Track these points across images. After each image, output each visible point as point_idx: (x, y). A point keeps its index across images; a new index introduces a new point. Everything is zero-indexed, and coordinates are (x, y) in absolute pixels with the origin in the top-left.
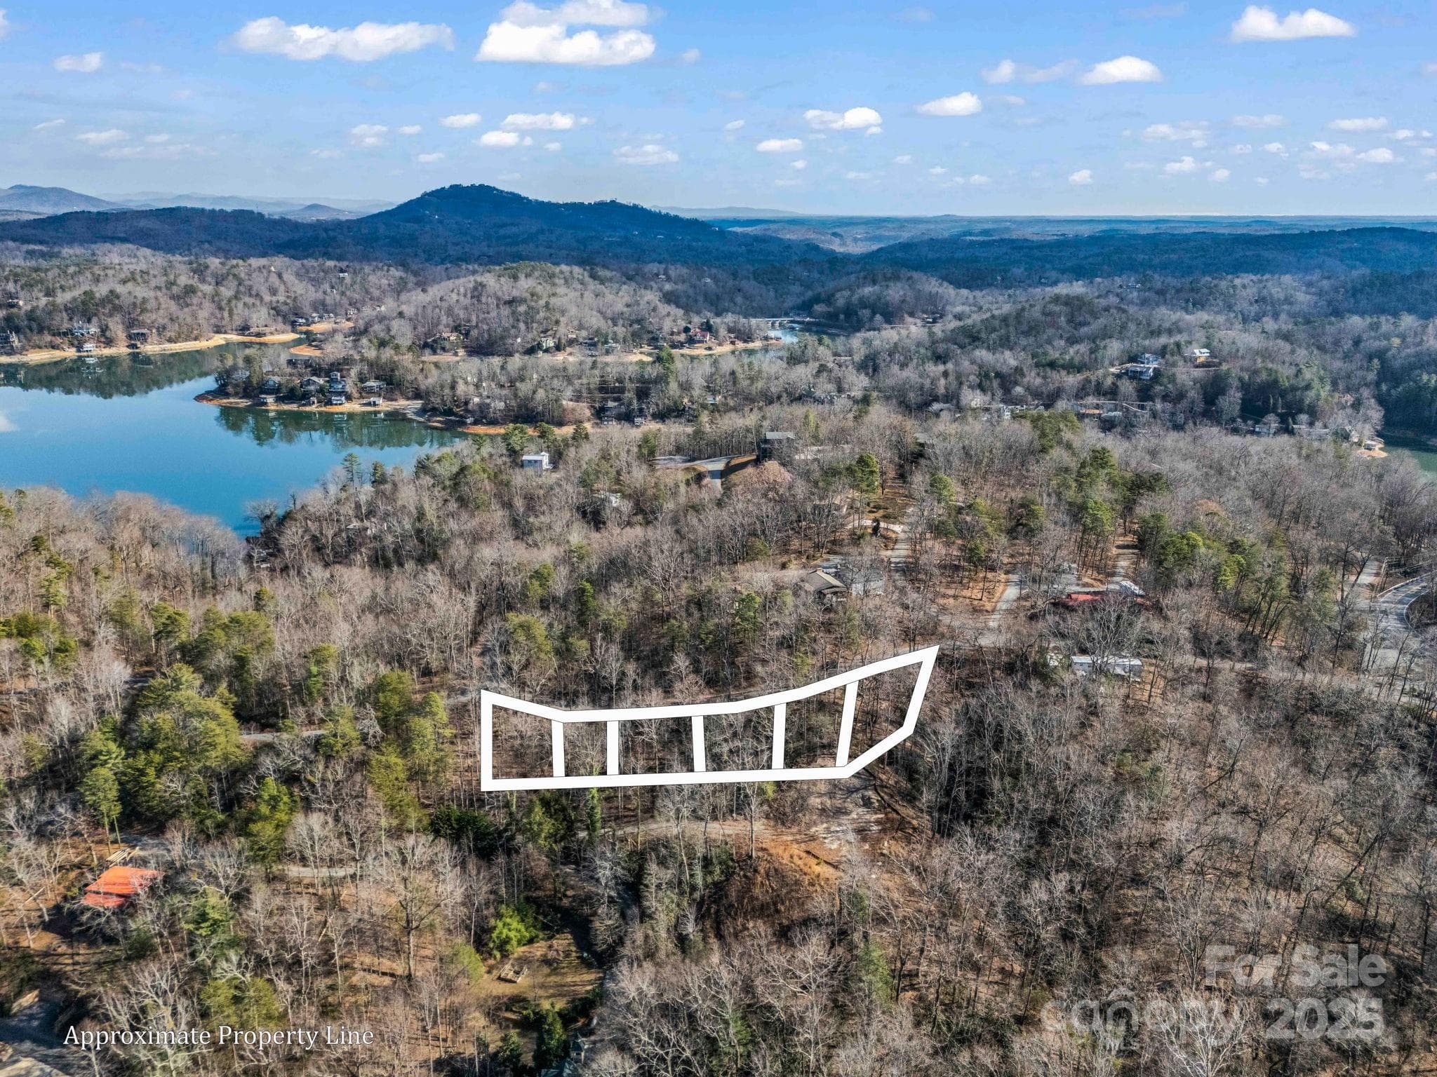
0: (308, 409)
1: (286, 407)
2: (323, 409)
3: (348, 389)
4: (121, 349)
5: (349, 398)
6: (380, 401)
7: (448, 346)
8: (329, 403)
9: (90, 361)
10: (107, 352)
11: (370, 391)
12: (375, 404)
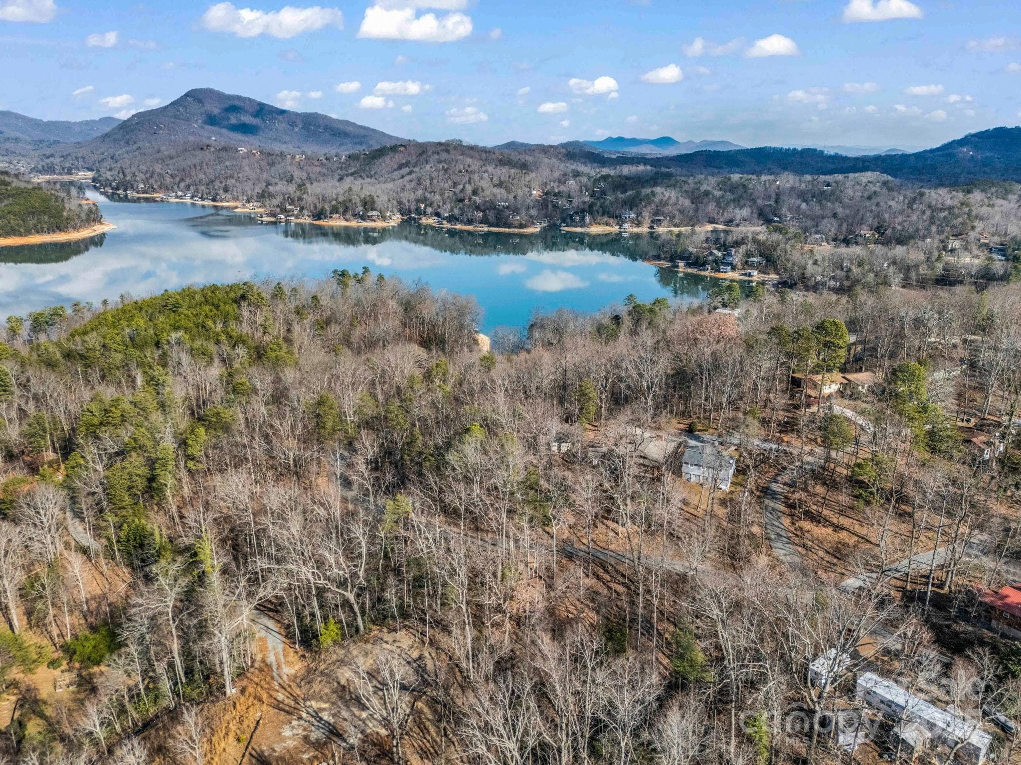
0: (703, 273)
1: (690, 270)
2: (713, 274)
3: (735, 262)
4: (644, 229)
5: (734, 268)
6: (755, 273)
7: (860, 239)
8: (718, 271)
9: (625, 235)
10: (636, 230)
11: (752, 266)
12: (750, 275)
